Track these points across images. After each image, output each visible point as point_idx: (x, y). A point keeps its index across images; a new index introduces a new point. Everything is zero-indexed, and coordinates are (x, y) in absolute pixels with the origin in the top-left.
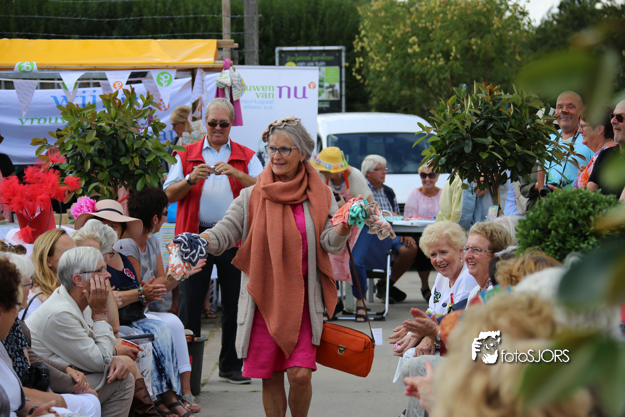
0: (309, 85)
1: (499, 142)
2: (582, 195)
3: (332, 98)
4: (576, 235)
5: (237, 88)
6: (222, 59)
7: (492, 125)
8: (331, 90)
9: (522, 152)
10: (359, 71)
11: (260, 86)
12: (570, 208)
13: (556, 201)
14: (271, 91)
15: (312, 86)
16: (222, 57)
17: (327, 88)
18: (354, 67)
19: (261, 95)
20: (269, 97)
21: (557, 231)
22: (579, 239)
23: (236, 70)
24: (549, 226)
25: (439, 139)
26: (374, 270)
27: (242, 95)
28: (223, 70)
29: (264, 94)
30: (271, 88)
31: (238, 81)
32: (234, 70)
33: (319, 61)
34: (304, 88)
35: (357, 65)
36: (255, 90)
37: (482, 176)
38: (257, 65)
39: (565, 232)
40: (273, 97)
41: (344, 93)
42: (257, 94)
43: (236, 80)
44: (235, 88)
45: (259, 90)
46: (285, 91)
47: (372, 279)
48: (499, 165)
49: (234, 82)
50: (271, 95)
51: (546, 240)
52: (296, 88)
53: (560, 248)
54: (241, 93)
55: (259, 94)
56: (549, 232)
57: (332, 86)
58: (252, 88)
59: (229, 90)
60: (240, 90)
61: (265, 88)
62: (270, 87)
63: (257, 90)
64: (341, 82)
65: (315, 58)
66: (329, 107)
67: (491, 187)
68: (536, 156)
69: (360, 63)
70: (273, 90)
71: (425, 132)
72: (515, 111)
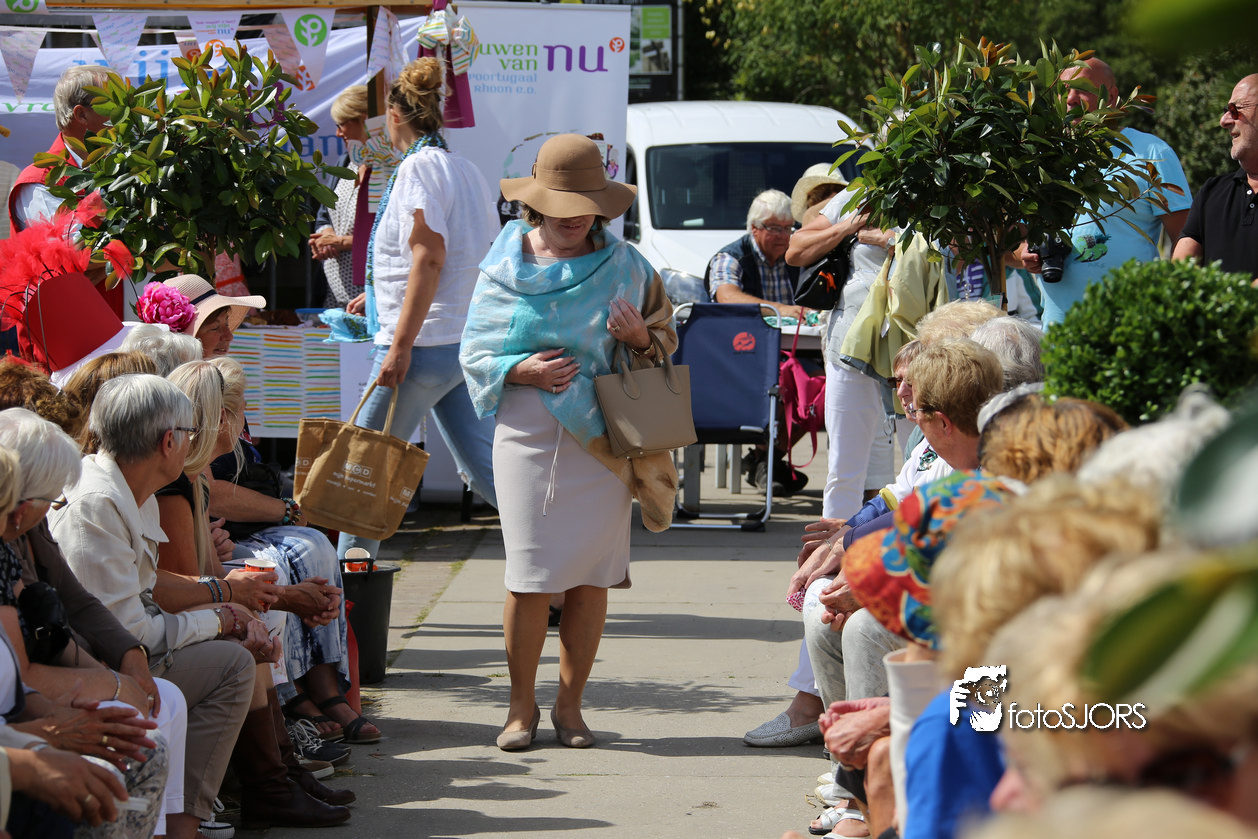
0: (611, 44)
1: (1005, 162)
2: (1179, 274)
3: (655, 71)
4: (1166, 357)
5: (462, 49)
7: (990, 129)
8: (653, 53)
9: (1052, 184)
10: (714, 13)
11: (509, 46)
12: (1157, 299)
13: (1126, 286)
14: (532, 56)
15: (616, 46)
17: (647, 50)
19: (511, 64)
20: (528, 67)
21: (1128, 349)
22: (1173, 364)
23: (459, 10)
24: (1112, 339)
25: (881, 156)
26: (743, 428)
27: (471, 63)
28: (432, 10)
29: (518, 62)
30: (532, 50)
31: (463, 34)
32: (455, 10)
34: (601, 50)
36: (498, 52)
37: (969, 233)
39: (1145, 351)
40: (536, 68)
41: (680, 60)
42: (502, 61)
43: (458, 33)
44: (458, 49)
45: (506, 53)
46: (560, 56)
47: (738, 446)
48: (1005, 211)
49: (455, 37)
50: (532, 64)
51: (1105, 365)
52: (583, 50)
53: (1134, 383)
54: (470, 59)
55: (506, 62)
56: (1111, 350)
57: (656, 46)
58: (492, 50)
59: (446, 52)
60: (467, 53)
61: (518, 48)
62: (528, 47)
63: (502, 52)
64: (675, 38)
66: (649, 90)
67: (989, 257)
68: (1080, 192)
70: (536, 53)
71: (852, 142)
72: (1038, 99)
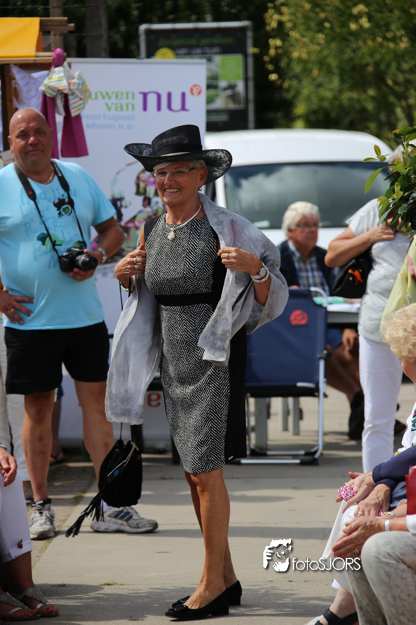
0: (192, 90)
3: (232, 106)
5: (77, 96)
6: (48, 49)
8: (229, 92)
10: (275, 61)
11: (113, 92)
14: (130, 100)
15: (195, 91)
16: (50, 45)
17: (225, 89)
18: (267, 54)
19: (114, 107)
20: (127, 109)
23: (73, 65)
27: (83, 108)
28: (53, 67)
29: (119, 105)
30: (130, 95)
31: (79, 84)
32: (70, 65)
33: (211, 46)
34: (183, 95)
35: (272, 52)
36: (104, 98)
38: (106, 57)
40: (133, 109)
41: (251, 96)
42: (107, 105)
43: (74, 83)
44: (74, 96)
45: (110, 98)
46: (152, 100)
49: (72, 87)
50: (130, 107)
52: (169, 95)
54: (84, 103)
55: (110, 105)
57: (232, 87)
58: (99, 96)
59: (63, 99)
60: (81, 99)
61: (119, 94)
62: (127, 94)
63: (107, 98)
64: (246, 80)
65: (204, 41)
69: (277, 48)
70: (133, 98)
